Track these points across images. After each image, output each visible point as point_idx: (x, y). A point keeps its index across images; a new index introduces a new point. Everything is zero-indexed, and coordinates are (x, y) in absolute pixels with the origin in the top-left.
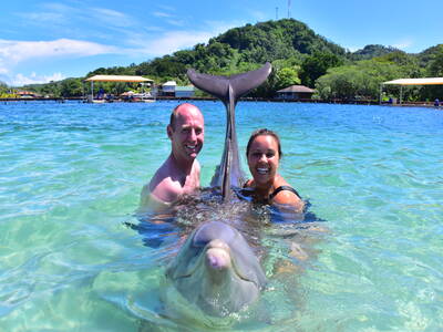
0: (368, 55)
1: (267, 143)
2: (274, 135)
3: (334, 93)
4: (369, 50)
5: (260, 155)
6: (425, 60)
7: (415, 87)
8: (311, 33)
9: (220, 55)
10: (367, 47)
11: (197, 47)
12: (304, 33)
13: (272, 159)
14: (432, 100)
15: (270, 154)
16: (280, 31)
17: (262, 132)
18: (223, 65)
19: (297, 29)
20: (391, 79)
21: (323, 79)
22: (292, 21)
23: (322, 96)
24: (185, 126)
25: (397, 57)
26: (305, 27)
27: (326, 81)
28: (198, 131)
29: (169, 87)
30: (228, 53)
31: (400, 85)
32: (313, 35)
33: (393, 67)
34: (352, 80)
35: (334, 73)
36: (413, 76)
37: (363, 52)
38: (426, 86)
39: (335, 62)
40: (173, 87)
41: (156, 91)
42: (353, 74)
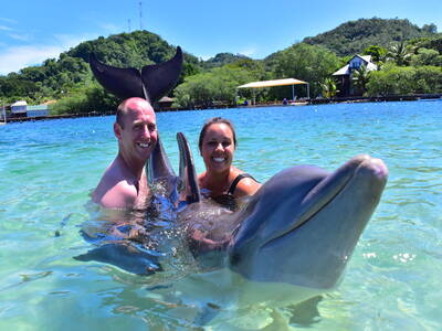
0: (220, 63)
1: (221, 131)
2: (228, 124)
3: (193, 100)
4: (220, 58)
5: (216, 144)
6: (269, 65)
7: (264, 89)
8: (165, 43)
9: (73, 70)
10: (218, 55)
11: (47, 63)
12: (158, 45)
13: (228, 148)
14: (281, 99)
15: (226, 143)
16: (134, 43)
17: (216, 120)
18: (78, 80)
19: (151, 41)
20: (243, 83)
21: (181, 88)
22: (145, 32)
23: (182, 104)
24: (136, 122)
25: (246, 63)
26: (159, 39)
27: (184, 89)
28: (151, 127)
29: (18, 107)
30: (82, 67)
31: (252, 88)
32: (167, 45)
33: (244, 72)
34: (209, 87)
35: (191, 81)
36: (262, 79)
37: (215, 60)
38: (273, 87)
39: (191, 71)
40: (23, 107)
41: (4, 113)
42: (209, 81)
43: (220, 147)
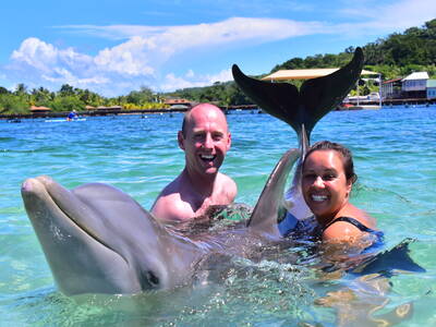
5: (314, 177)
15: (329, 175)
24: (197, 130)
28: (216, 136)
29: (413, 82)
40: (423, 82)
41: (391, 90)
43: (320, 183)
